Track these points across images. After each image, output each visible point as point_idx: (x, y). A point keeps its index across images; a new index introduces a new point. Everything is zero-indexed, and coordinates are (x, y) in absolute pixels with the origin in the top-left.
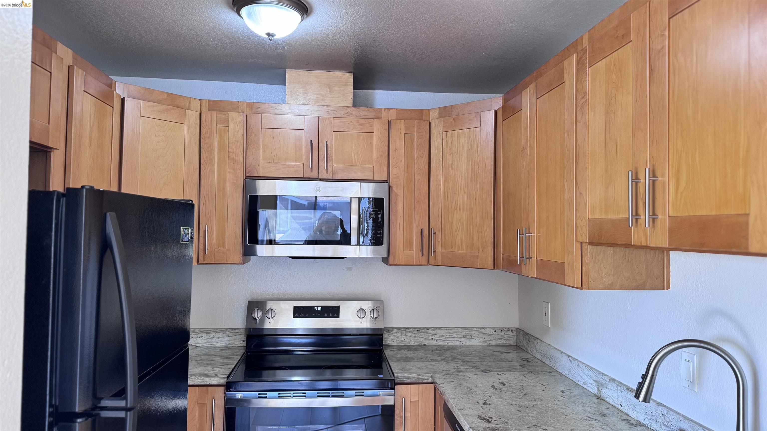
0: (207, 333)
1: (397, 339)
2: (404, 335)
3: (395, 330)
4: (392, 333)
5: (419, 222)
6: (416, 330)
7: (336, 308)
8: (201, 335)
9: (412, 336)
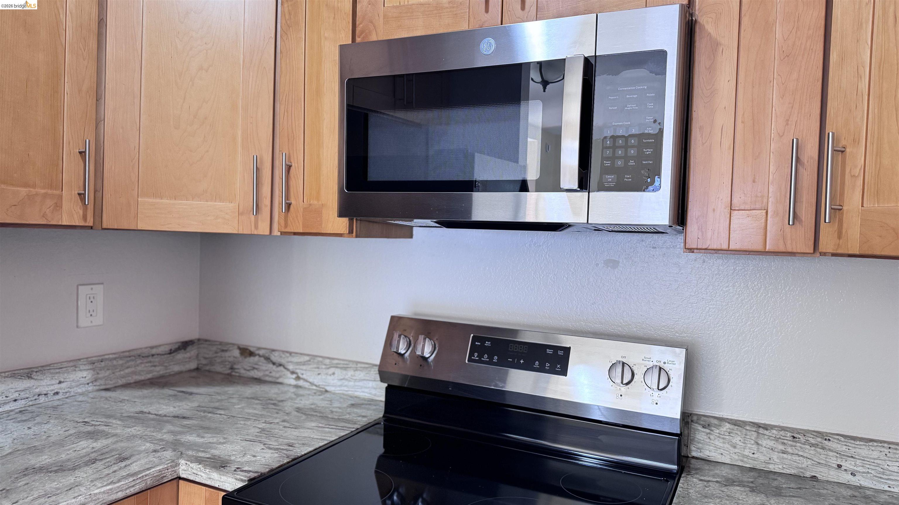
0: (341, 368)
1: (733, 450)
2: (753, 442)
3: (728, 425)
4: (718, 431)
5: (788, 120)
6: (789, 434)
7: (561, 353)
8: (332, 370)
9: (775, 448)
